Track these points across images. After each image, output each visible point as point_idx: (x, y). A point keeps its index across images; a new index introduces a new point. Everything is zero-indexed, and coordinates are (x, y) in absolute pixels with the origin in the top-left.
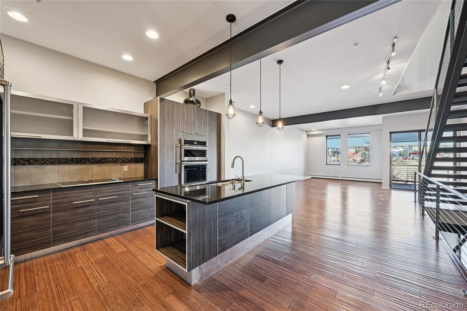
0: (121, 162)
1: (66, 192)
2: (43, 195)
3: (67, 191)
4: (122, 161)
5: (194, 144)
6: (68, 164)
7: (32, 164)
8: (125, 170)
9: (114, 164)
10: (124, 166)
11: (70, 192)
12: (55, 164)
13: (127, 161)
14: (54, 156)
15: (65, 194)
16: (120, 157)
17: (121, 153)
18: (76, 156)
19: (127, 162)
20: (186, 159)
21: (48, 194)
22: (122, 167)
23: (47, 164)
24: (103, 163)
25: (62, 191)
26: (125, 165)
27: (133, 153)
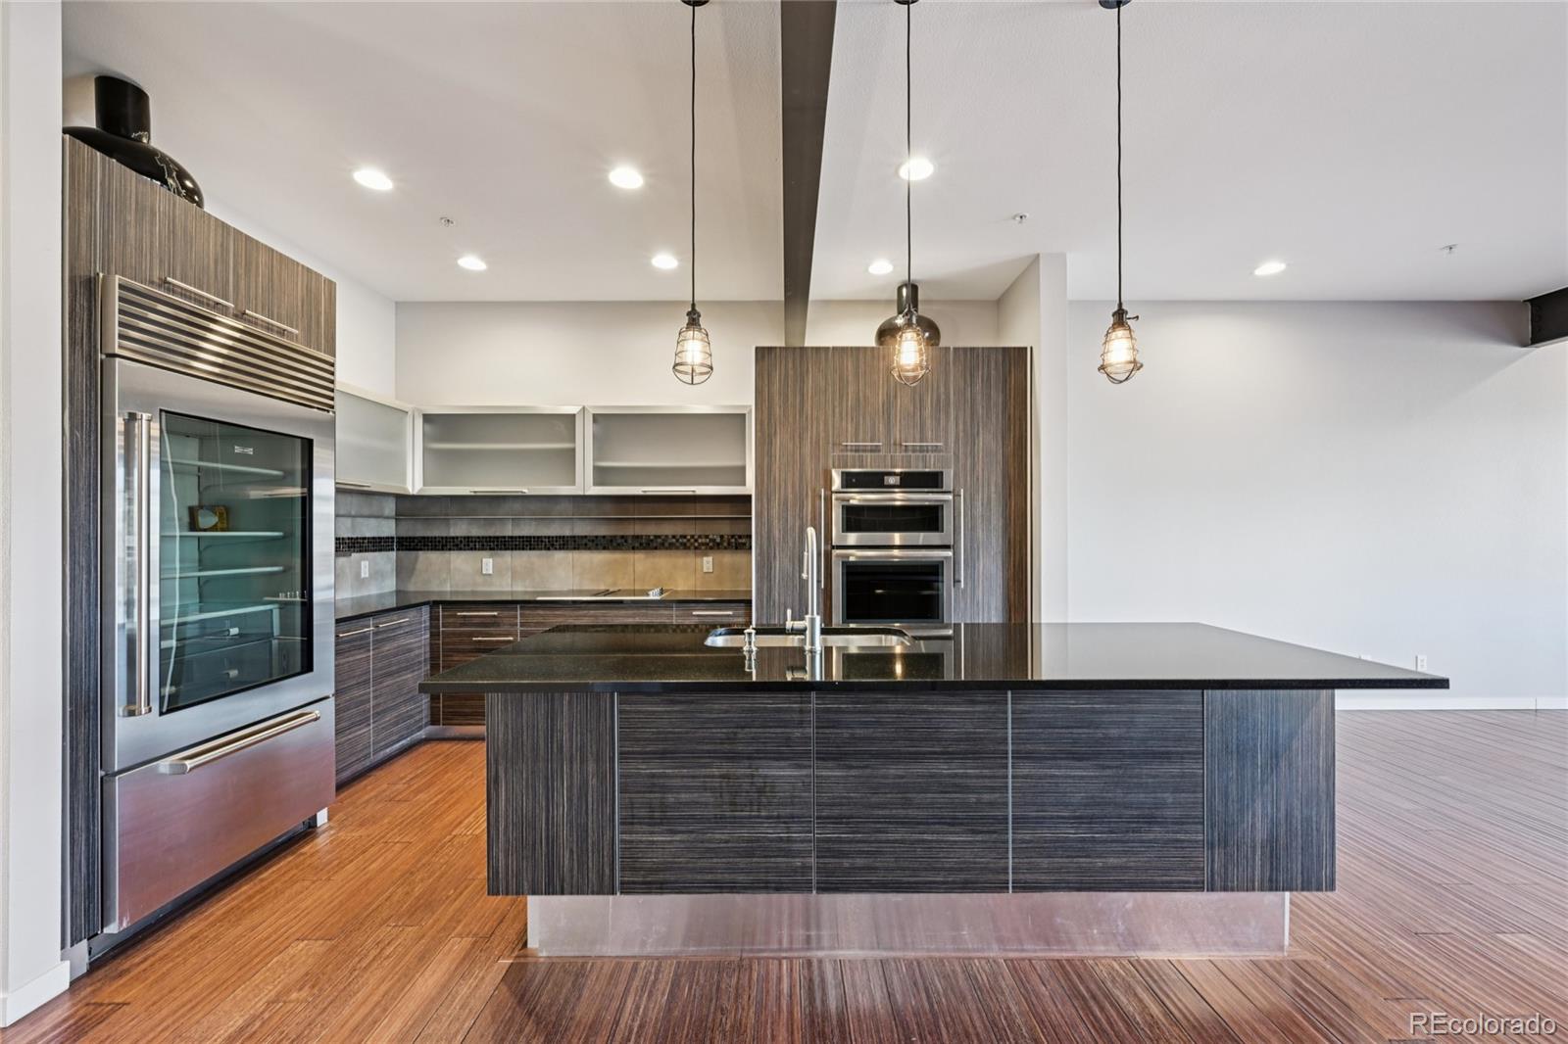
0: (696, 548)
1: (541, 612)
2: (506, 613)
3: (544, 609)
4: (699, 544)
5: (885, 483)
6: (589, 549)
7: (534, 549)
8: (705, 570)
9: (679, 553)
10: (705, 559)
11: (548, 612)
12: (567, 549)
13: (711, 544)
14: (567, 532)
15: (541, 616)
16: (693, 533)
17: (697, 522)
18: (602, 531)
19: (711, 548)
20: (852, 538)
21: (513, 613)
22: (698, 560)
23: (556, 549)
24: (656, 548)
25: (536, 608)
26: (707, 555)
27: (728, 522)
